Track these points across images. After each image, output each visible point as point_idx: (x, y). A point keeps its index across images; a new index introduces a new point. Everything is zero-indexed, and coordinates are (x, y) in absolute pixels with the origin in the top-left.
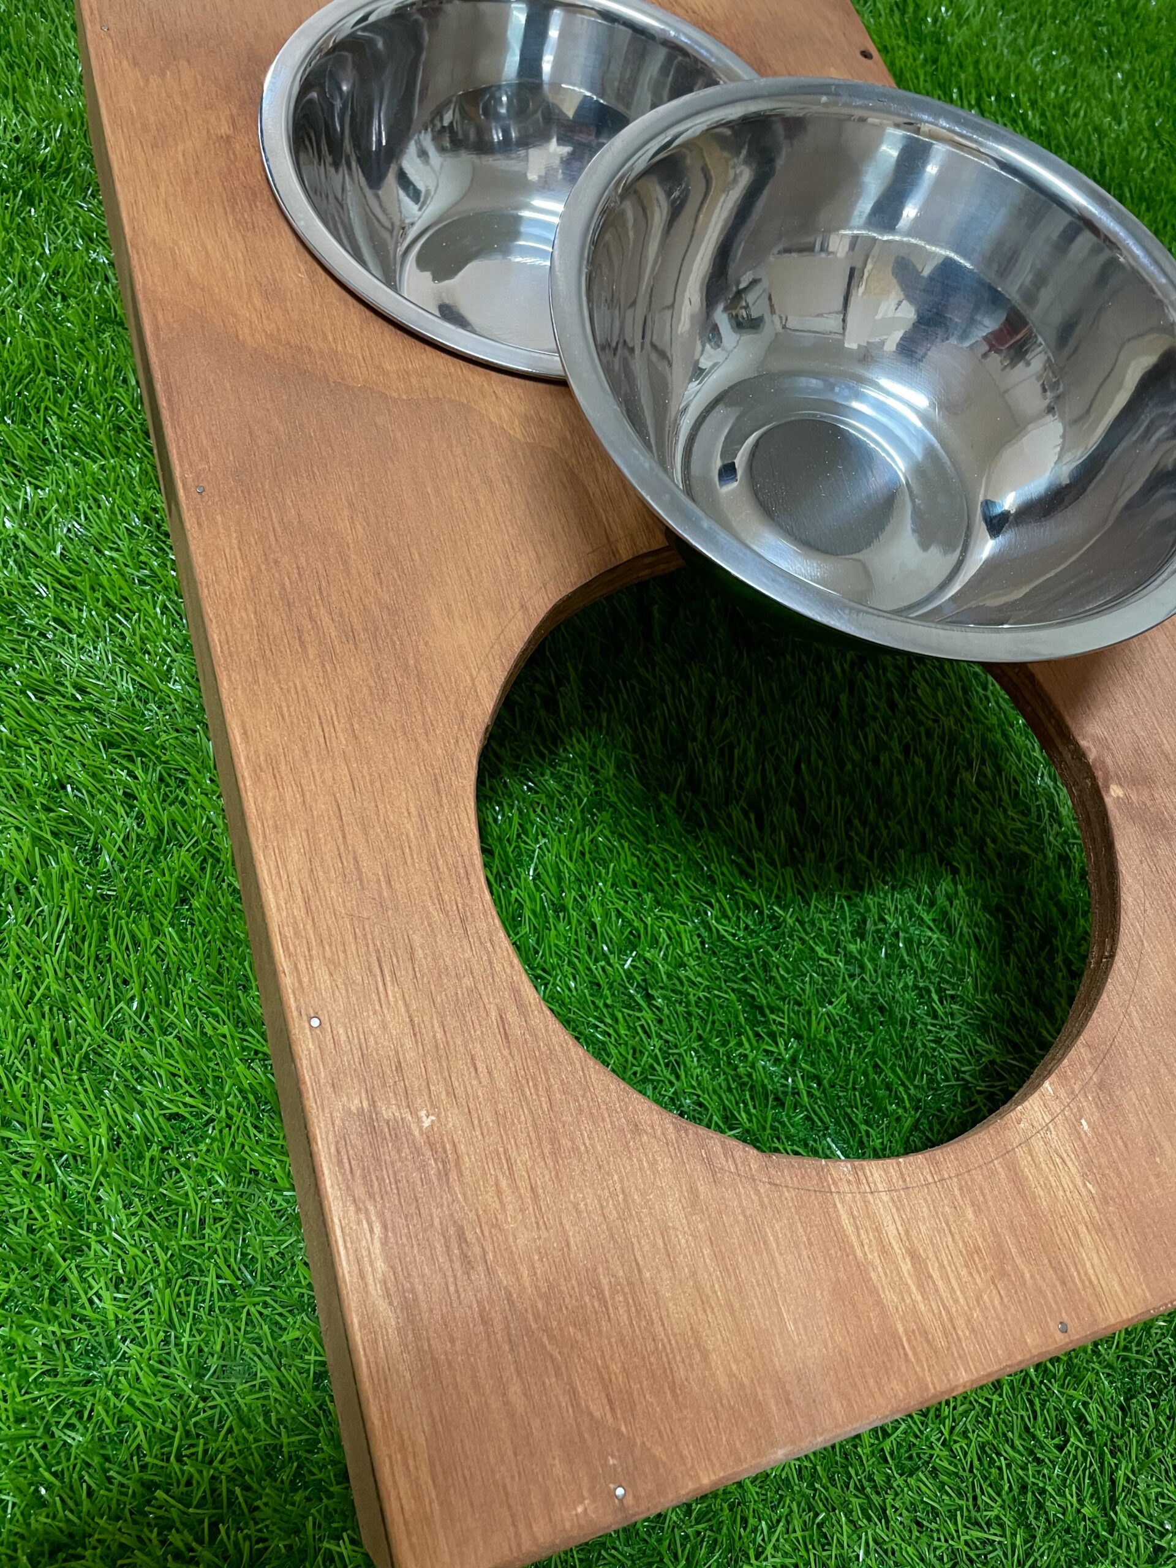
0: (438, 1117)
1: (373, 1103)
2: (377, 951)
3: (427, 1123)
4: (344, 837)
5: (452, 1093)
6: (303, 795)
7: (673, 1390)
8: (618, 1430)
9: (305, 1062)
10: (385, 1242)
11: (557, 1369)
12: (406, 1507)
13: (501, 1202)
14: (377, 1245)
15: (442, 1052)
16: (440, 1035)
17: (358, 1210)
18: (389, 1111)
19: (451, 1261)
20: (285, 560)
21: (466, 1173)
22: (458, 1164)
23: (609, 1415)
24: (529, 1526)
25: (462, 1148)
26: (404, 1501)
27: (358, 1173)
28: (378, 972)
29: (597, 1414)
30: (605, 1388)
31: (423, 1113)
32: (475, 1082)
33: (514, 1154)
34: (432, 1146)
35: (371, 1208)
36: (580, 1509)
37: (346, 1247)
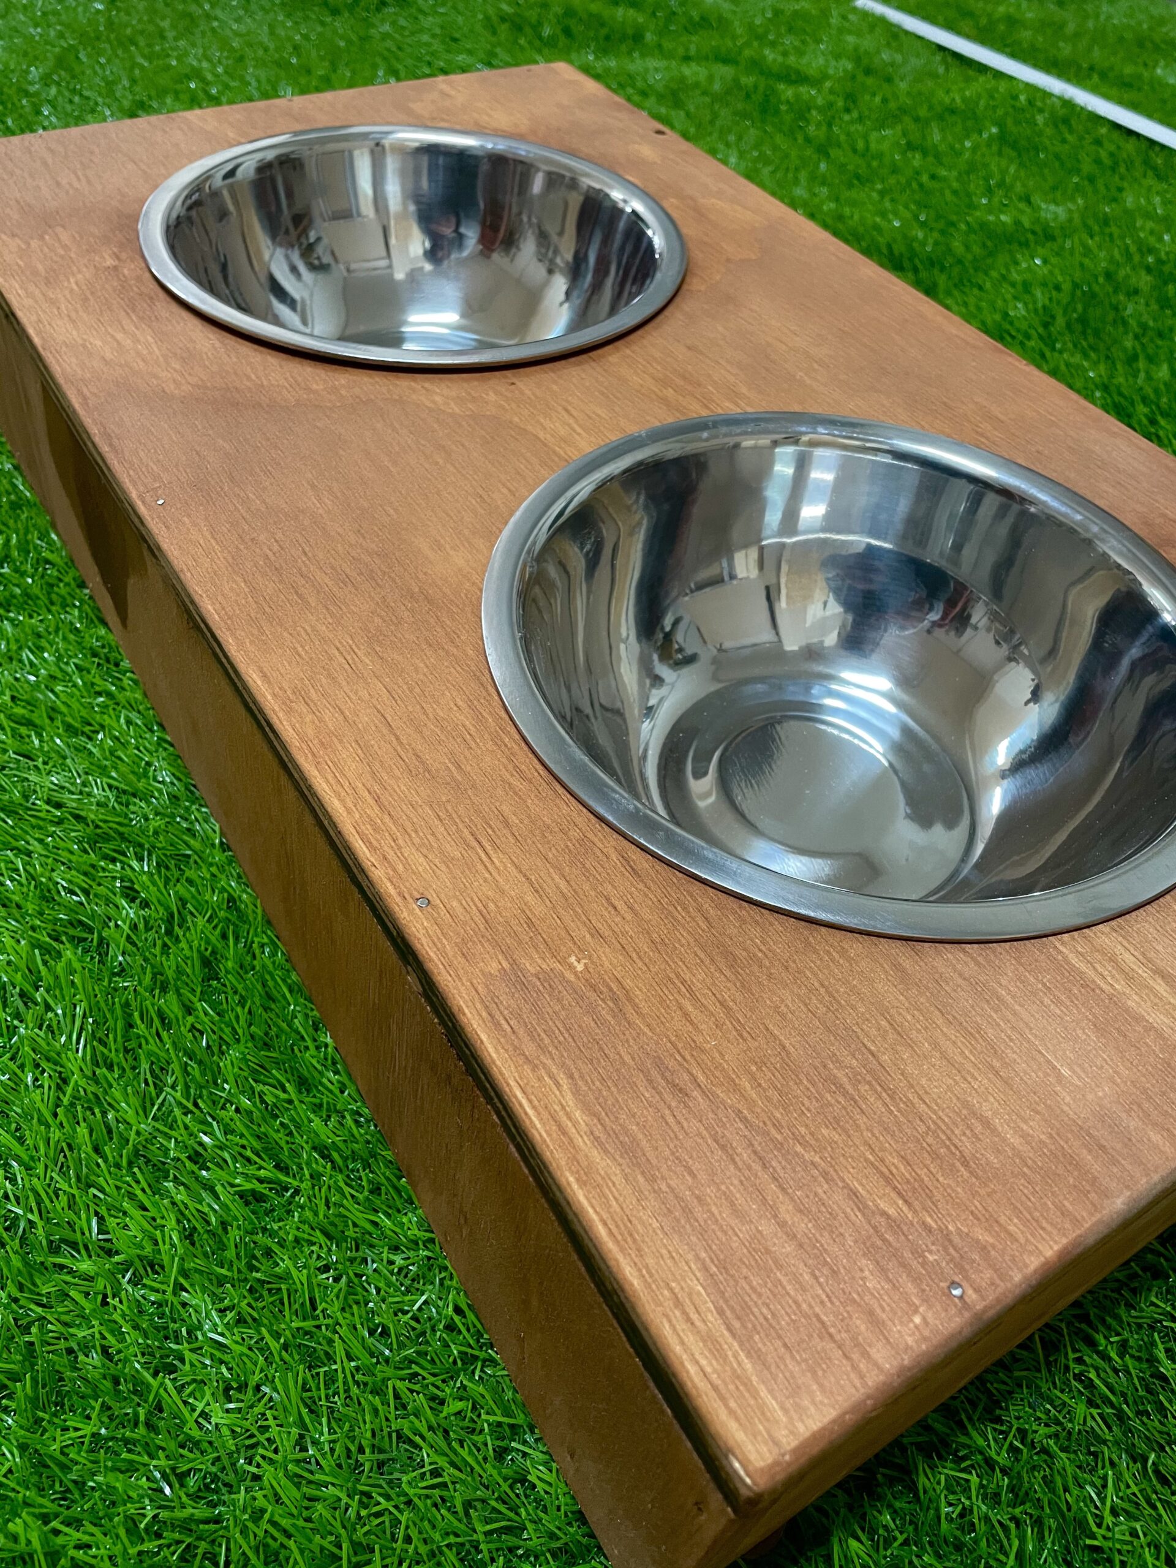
0: (590, 957)
2: (468, 827)
3: (580, 967)
4: (397, 738)
5: (596, 933)
6: (342, 713)
7: (965, 1164)
8: (924, 1224)
9: (424, 941)
10: (576, 1092)
11: (825, 1174)
13: (691, 1023)
14: (569, 1096)
15: (571, 900)
18: (532, 964)
21: (642, 1004)
22: (630, 1000)
25: (628, 983)
29: (891, 1211)
31: (573, 959)
32: (618, 919)
34: (594, 988)
35: (549, 1062)
36: (917, 1320)
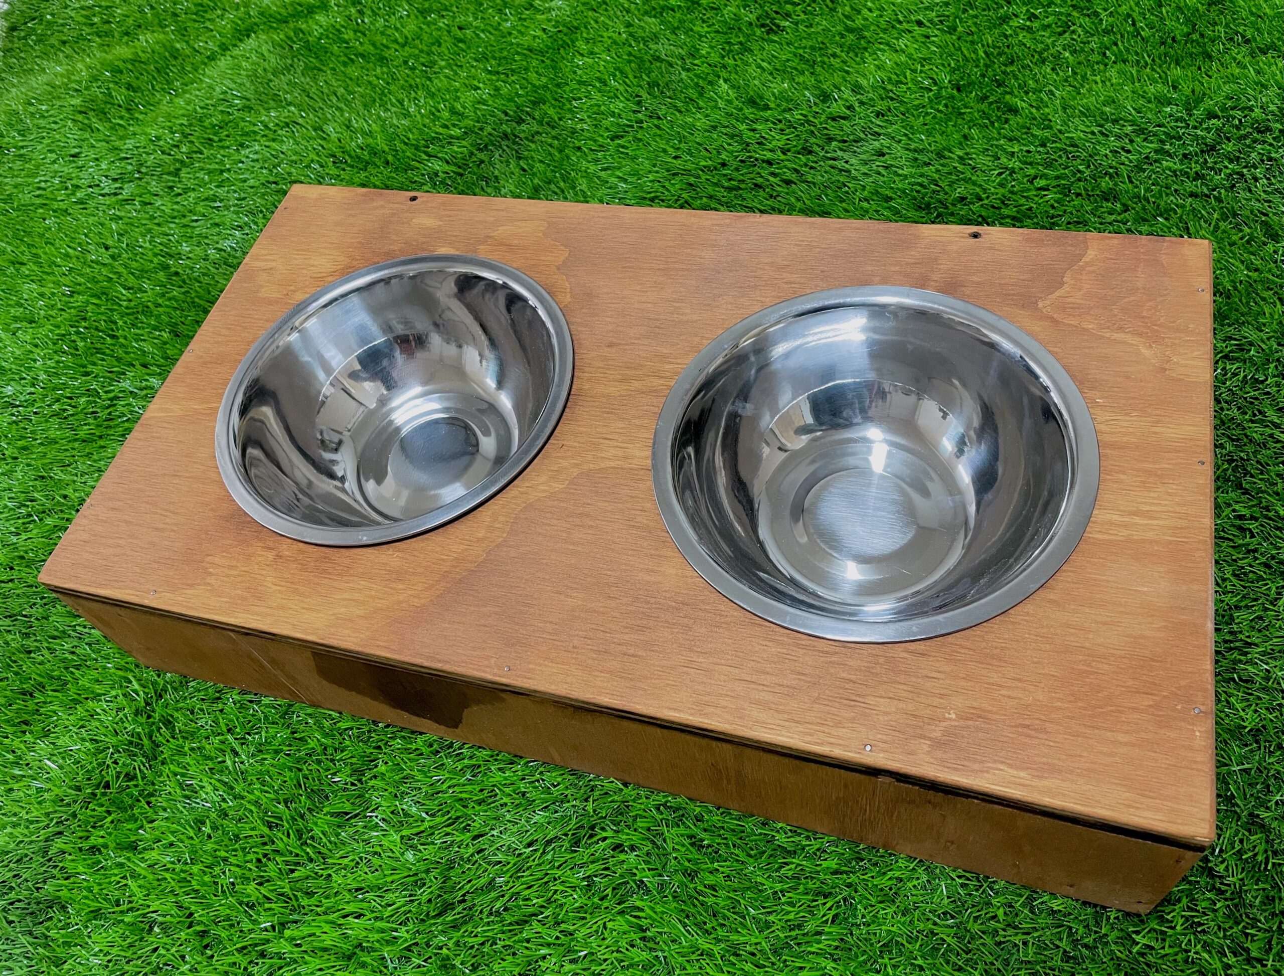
0: (951, 708)
1: (930, 739)
2: (841, 698)
3: (954, 716)
4: (763, 685)
5: (942, 696)
6: (728, 695)
7: (1154, 661)
8: (1164, 696)
9: (889, 763)
10: (1011, 766)
11: (1119, 712)
12: (1160, 818)
13: (1015, 698)
14: (1010, 770)
15: (915, 691)
16: (905, 688)
17: (987, 772)
18: (937, 733)
19: (1036, 738)
20: (576, 643)
21: (990, 708)
22: (984, 711)
23: (1154, 697)
24: (1196, 762)
25: (975, 704)
26: (1157, 817)
27: (966, 763)
28: (853, 703)
29: (1151, 703)
30: (1138, 692)
31: (947, 715)
32: (941, 681)
33: (991, 681)
34: (967, 719)
35: (990, 765)
36: (1198, 734)
37: (1006, 787)
